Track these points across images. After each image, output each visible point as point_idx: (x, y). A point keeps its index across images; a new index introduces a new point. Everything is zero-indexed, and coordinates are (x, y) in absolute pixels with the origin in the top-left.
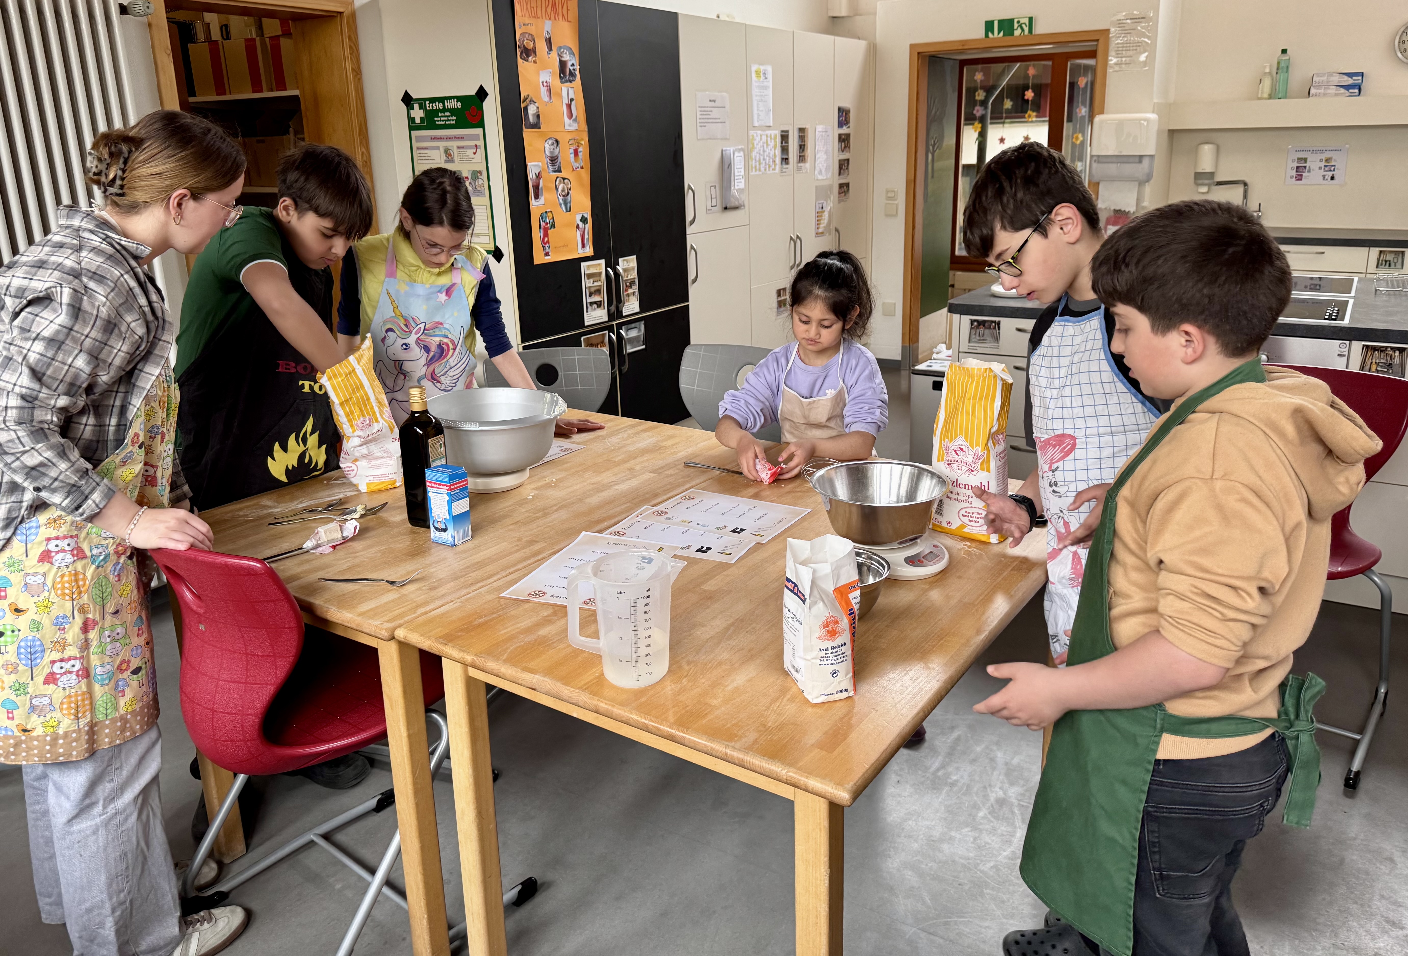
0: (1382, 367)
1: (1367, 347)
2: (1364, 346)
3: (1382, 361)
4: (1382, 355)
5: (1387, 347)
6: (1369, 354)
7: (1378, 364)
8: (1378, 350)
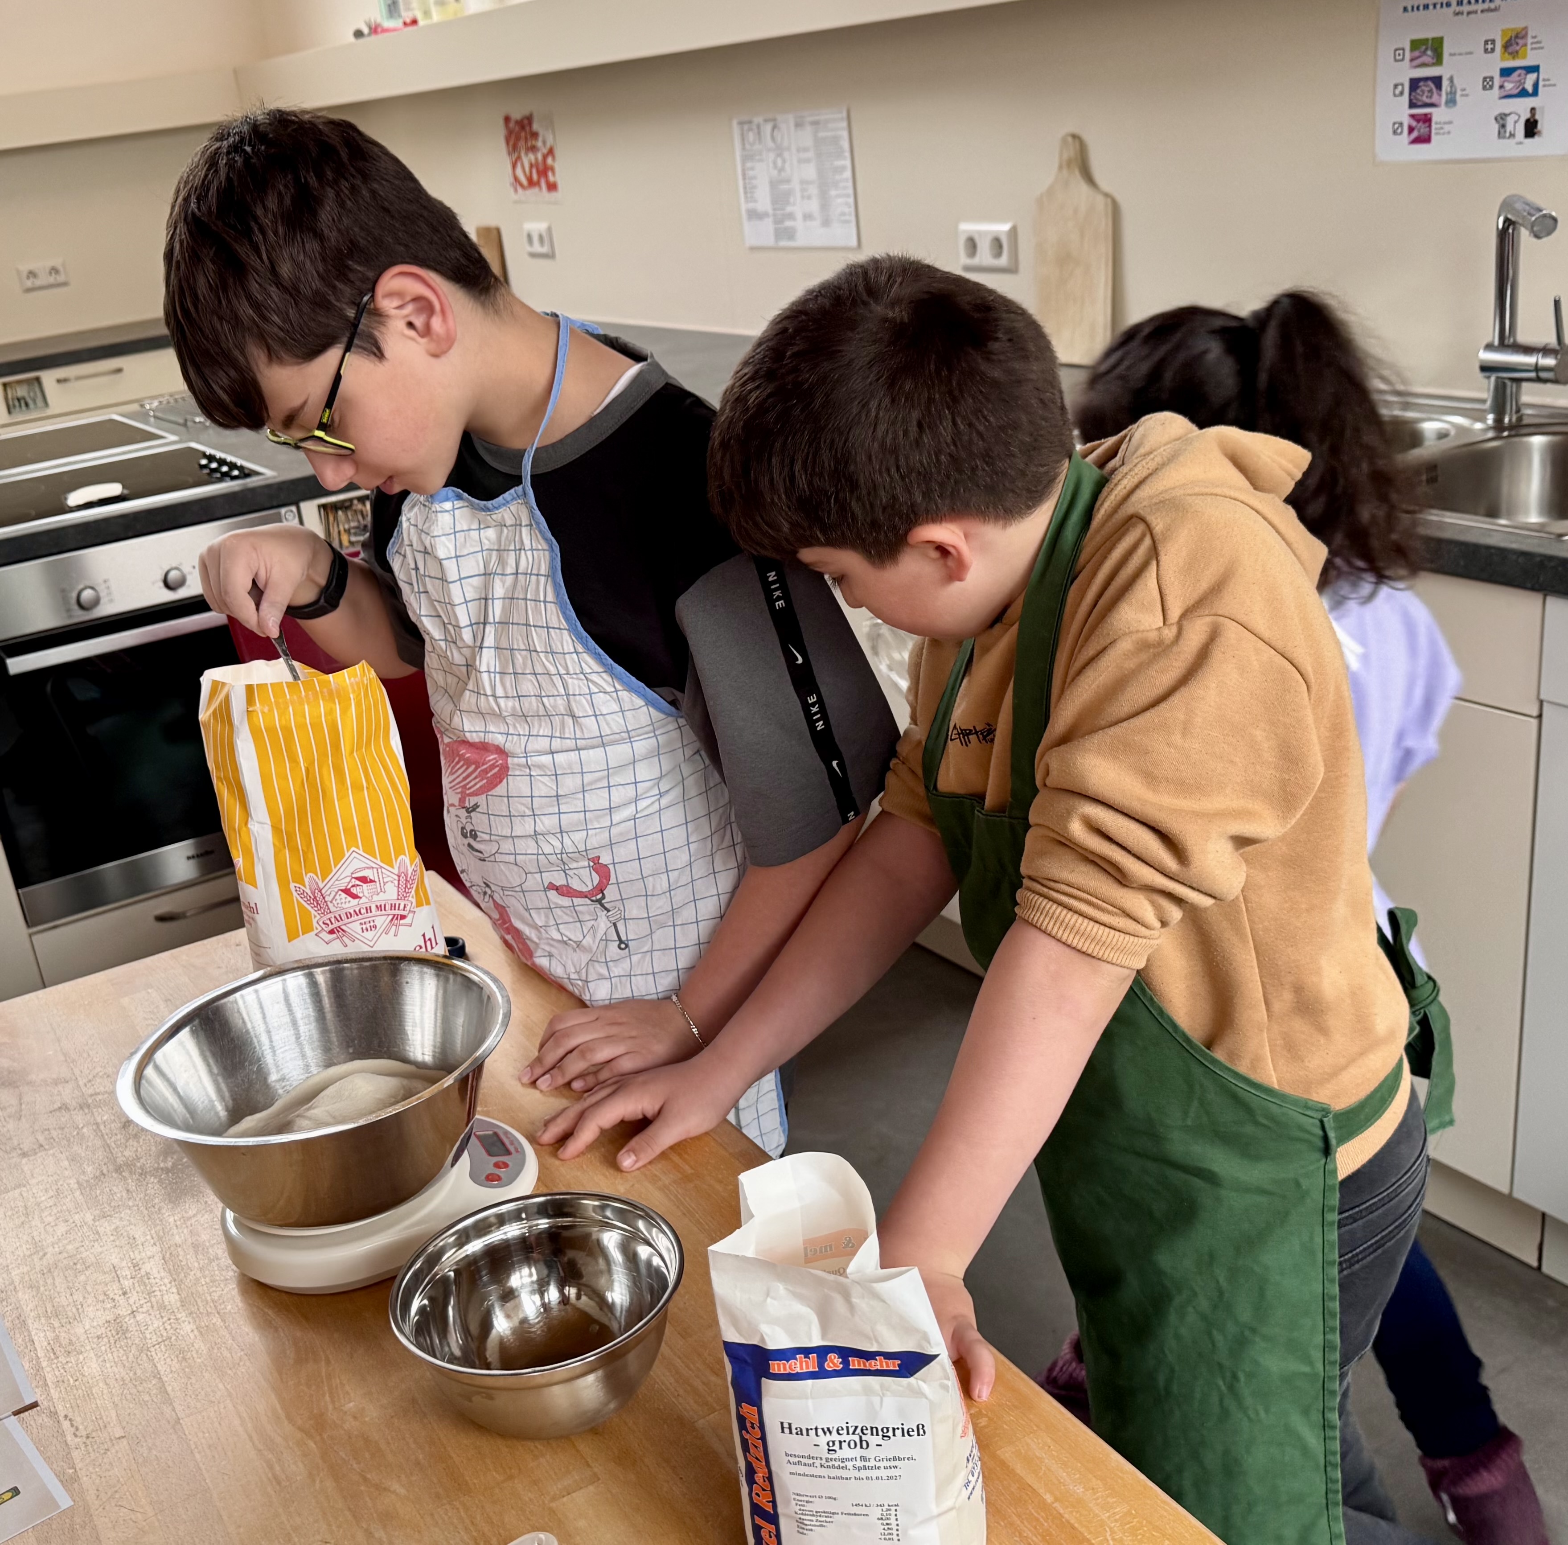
0: (356, 534)
1: (324, 507)
2: (319, 507)
3: (353, 524)
4: (349, 514)
5: (351, 500)
6: (331, 518)
7: (348, 531)
8: (341, 508)
